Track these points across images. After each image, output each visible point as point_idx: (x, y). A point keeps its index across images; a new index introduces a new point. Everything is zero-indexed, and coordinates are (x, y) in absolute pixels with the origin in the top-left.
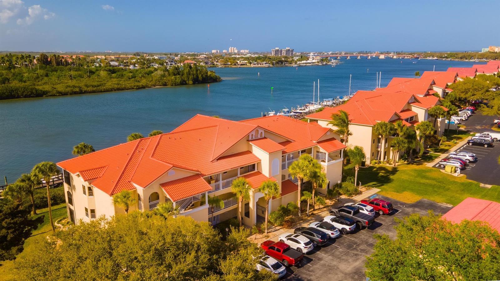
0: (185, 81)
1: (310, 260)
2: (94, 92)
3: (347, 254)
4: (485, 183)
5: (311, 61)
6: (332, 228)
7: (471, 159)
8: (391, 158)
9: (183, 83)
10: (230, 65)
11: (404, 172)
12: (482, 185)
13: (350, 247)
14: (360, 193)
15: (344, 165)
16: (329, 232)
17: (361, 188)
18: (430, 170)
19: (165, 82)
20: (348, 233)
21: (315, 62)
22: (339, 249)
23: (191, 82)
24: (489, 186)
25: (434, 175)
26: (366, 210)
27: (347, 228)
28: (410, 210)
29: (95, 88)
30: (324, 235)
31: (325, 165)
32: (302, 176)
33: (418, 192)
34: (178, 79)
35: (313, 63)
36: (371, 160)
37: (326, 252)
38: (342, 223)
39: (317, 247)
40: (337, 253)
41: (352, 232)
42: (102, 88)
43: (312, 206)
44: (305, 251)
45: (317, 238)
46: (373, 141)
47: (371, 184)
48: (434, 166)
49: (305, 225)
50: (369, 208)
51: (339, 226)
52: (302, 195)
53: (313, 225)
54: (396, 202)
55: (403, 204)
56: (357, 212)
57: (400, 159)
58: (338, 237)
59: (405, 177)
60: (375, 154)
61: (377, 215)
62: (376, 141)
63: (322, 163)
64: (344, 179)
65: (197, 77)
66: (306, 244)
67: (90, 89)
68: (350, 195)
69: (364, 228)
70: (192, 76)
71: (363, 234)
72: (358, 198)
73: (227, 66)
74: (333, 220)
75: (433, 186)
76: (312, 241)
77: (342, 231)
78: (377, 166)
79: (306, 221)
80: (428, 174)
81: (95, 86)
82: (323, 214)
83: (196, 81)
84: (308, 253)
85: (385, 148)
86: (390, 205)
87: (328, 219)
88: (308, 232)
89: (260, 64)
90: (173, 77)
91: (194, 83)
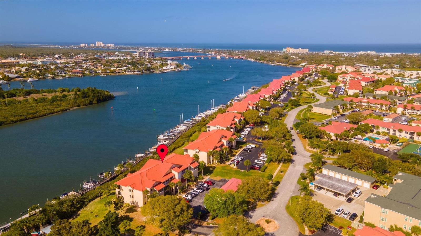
0: (92, 102)
1: (192, 201)
2: (34, 118)
3: (201, 198)
4: (242, 170)
5: (170, 67)
6: (196, 192)
7: (241, 160)
8: (214, 162)
9: (91, 103)
10: (110, 73)
11: (218, 168)
12: (241, 170)
13: (201, 196)
14: (204, 178)
15: (198, 170)
16: (196, 193)
17: (204, 177)
18: (227, 166)
19: (79, 104)
20: (201, 192)
21: (172, 68)
22: (198, 197)
23: (95, 102)
24: (243, 171)
25: (228, 168)
26: (206, 185)
27: (200, 191)
28: (218, 183)
29: (35, 115)
30: (195, 194)
31: (193, 171)
32: (187, 178)
33: (222, 176)
34: (87, 100)
35: (171, 69)
36: (208, 164)
37: (195, 198)
38: (199, 190)
39: (193, 197)
40: (198, 198)
41: (202, 192)
42: (40, 114)
43: (190, 186)
44: (190, 199)
45: (193, 195)
46: (208, 157)
47: (207, 174)
48: (229, 164)
49: (189, 192)
50: (206, 184)
51: (198, 191)
52: (187, 183)
53: (191, 191)
54: (214, 181)
55: (216, 181)
56: (203, 186)
57: (217, 162)
58: (198, 194)
59: (219, 170)
60: (209, 161)
61: (209, 186)
62: (209, 157)
63: (192, 171)
64: (199, 175)
65: (99, 98)
66: (191, 197)
67: (31, 116)
68: (201, 180)
69: (205, 190)
70: (96, 98)
71: (205, 192)
72: (203, 181)
73: (108, 74)
74: (197, 189)
75: (227, 173)
76: (192, 196)
77: (199, 192)
78: (210, 166)
79: (189, 190)
80: (225, 168)
81: (34, 114)
82: (193, 188)
83: (99, 101)
84: (191, 199)
85: (212, 159)
86: (212, 182)
87: (195, 189)
88: (190, 194)
89: (133, 72)
90: (83, 100)
91: (98, 103)
